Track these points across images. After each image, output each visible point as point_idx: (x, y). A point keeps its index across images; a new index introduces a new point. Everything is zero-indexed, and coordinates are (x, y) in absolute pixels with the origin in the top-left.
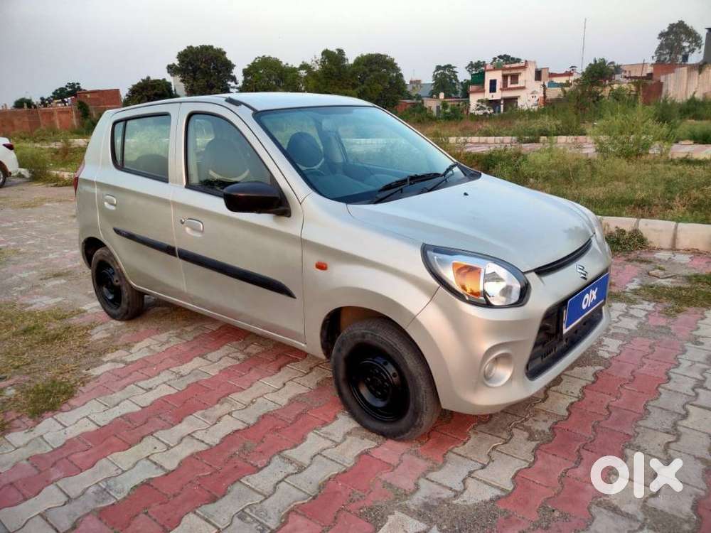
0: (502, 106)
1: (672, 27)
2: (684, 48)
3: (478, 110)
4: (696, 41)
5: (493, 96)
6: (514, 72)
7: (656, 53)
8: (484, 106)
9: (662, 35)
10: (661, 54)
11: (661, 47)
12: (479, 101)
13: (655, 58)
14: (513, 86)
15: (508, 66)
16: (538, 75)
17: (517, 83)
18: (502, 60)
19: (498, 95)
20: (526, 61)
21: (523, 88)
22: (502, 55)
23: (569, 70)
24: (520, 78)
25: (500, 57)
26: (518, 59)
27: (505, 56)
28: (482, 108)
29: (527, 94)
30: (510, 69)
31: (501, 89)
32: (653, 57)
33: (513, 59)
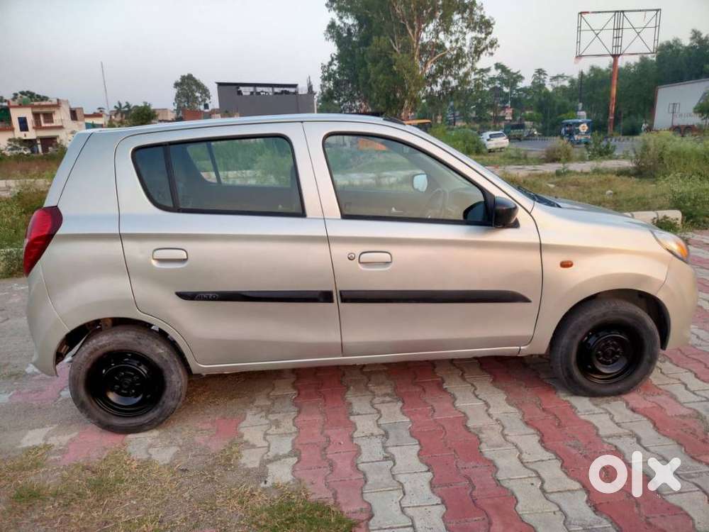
0: (40, 147)
1: (183, 78)
2: (197, 97)
3: (12, 149)
4: (205, 93)
5: (25, 136)
6: (45, 110)
7: (175, 100)
8: (18, 146)
9: (176, 85)
10: (181, 102)
11: (178, 96)
12: (10, 140)
13: (176, 105)
14: (47, 125)
15: (36, 103)
16: (74, 115)
17: (52, 122)
18: (25, 97)
19: (31, 134)
20: (58, 100)
21: (61, 127)
22: (25, 91)
23: (97, 111)
24: (55, 117)
25: (22, 93)
26: (44, 97)
27: (28, 92)
28: (16, 148)
29: (67, 134)
30: (39, 106)
31: (34, 128)
32: (174, 104)
33: (38, 96)
